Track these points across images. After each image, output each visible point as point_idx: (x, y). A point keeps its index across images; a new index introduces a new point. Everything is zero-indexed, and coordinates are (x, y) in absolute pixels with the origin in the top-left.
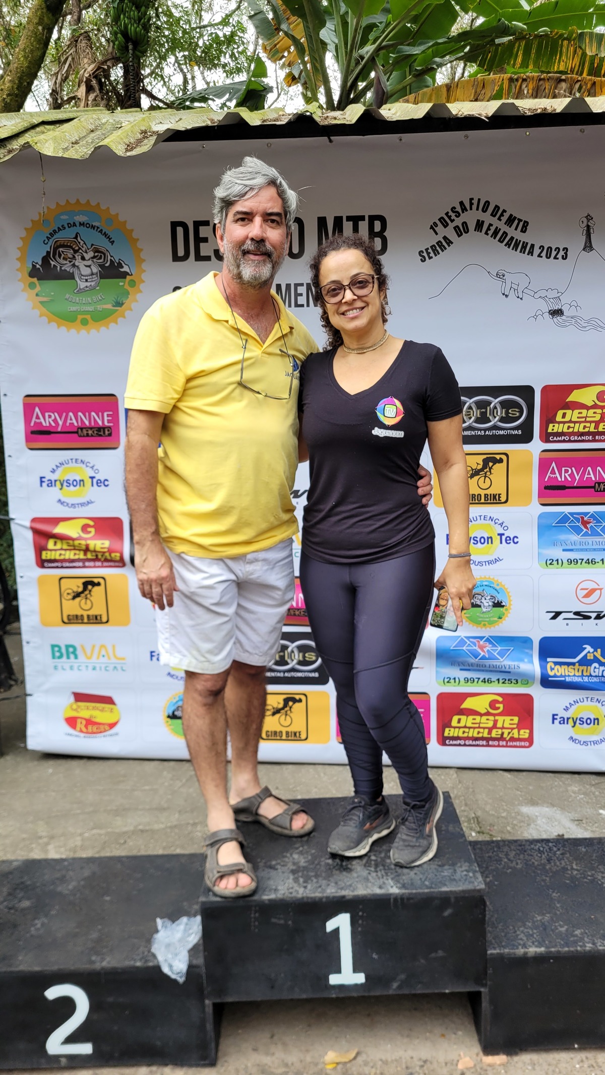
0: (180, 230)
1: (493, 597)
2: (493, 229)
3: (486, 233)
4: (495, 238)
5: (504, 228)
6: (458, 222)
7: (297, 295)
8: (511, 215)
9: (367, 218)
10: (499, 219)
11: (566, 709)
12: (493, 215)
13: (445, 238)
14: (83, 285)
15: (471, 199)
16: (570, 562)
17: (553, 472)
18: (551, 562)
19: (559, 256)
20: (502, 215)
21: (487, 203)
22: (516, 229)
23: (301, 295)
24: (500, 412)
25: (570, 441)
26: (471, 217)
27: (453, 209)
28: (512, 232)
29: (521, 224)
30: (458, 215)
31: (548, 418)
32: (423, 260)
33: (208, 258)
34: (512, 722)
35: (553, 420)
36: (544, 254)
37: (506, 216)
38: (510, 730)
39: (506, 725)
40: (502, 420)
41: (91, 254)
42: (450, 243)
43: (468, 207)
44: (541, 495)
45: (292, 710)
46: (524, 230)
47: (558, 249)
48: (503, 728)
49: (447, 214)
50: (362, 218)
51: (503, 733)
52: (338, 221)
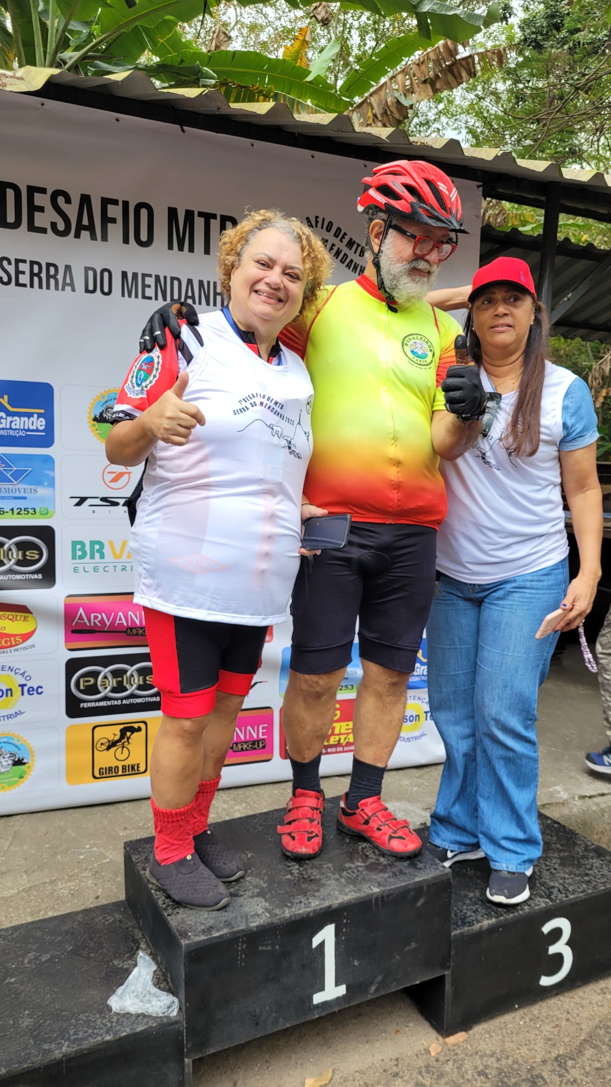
0: (9, 192)
2: (335, 249)
4: (337, 258)
5: (345, 250)
7: (145, 286)
8: (351, 239)
9: (218, 217)
10: (341, 240)
12: (336, 235)
15: (317, 217)
20: (343, 237)
21: (331, 224)
22: (355, 253)
23: (149, 286)
28: (352, 255)
29: (360, 249)
33: (43, 231)
34: (348, 727)
37: (347, 238)
38: (346, 736)
39: (343, 731)
45: (130, 740)
46: (362, 255)
48: (340, 734)
51: (340, 739)
52: (189, 215)
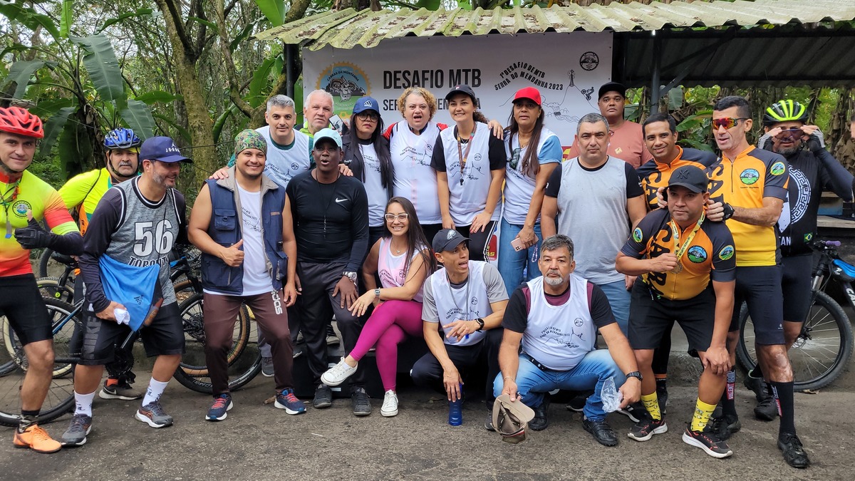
0: (388, 75)
2: (528, 76)
3: (526, 78)
4: (529, 80)
5: (534, 76)
6: (513, 73)
8: (537, 70)
10: (531, 72)
12: (529, 70)
13: (507, 79)
14: (343, 98)
15: (519, 63)
19: (559, 88)
21: (526, 64)
22: (539, 76)
26: (519, 71)
27: (511, 67)
29: (541, 73)
30: (513, 69)
32: (497, 89)
36: (552, 87)
41: (348, 85)
42: (509, 82)
43: (517, 66)
46: (543, 77)
47: (558, 85)
49: (508, 69)
50: (470, 70)
52: (459, 72)
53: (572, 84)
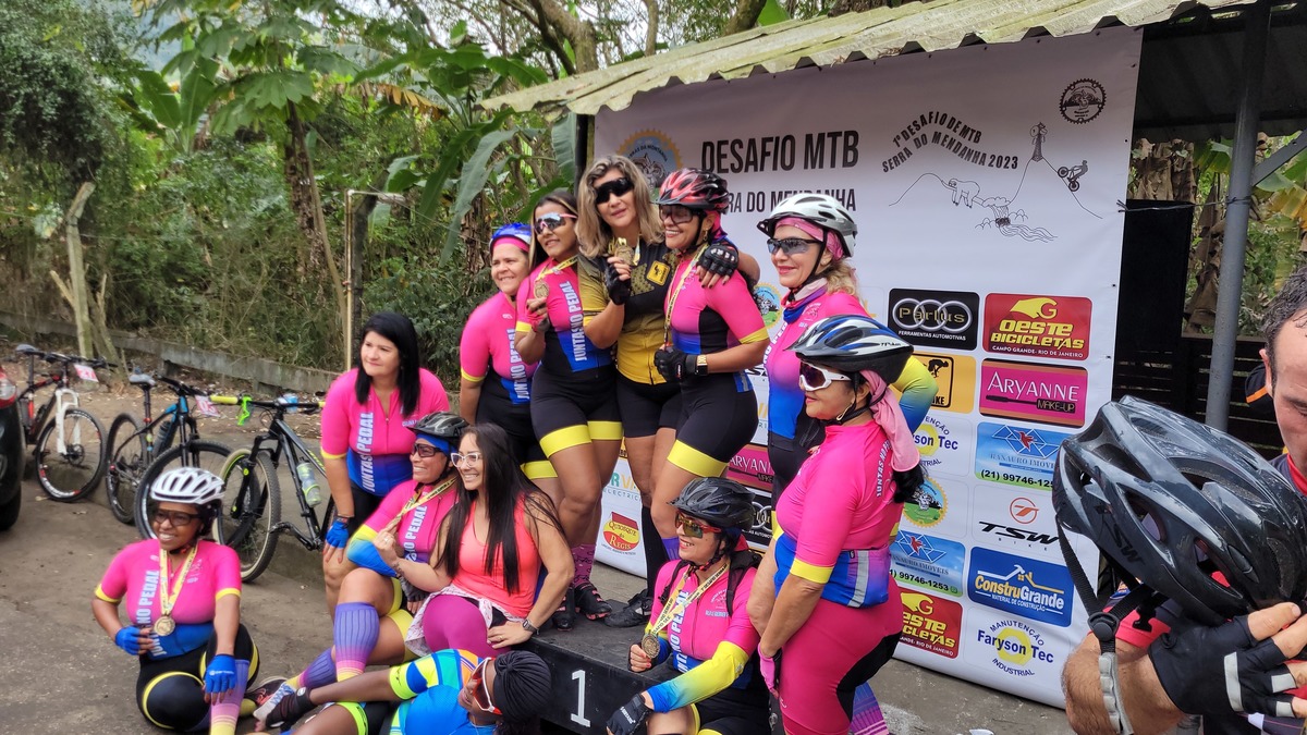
0: (708, 148)
1: (930, 497)
2: (948, 140)
3: (943, 144)
4: (950, 149)
5: (959, 139)
6: (918, 134)
8: (966, 127)
9: (843, 134)
10: (955, 131)
11: (993, 628)
12: (950, 127)
13: (905, 149)
15: (931, 113)
16: (1006, 477)
17: (996, 382)
18: (986, 474)
19: (1010, 165)
20: (957, 126)
21: (945, 116)
22: (970, 140)
24: (946, 317)
25: (1012, 352)
26: (929, 130)
27: (914, 123)
29: (974, 134)
30: (918, 128)
31: (992, 327)
32: (886, 171)
33: (726, 171)
34: (941, 628)
35: (997, 330)
36: (994, 163)
37: (961, 127)
38: (937, 635)
39: (934, 629)
40: (948, 324)
41: (653, 169)
42: (909, 154)
43: (928, 121)
44: (982, 404)
46: (977, 141)
47: (1008, 158)
48: (930, 631)
49: (909, 128)
51: (930, 636)
52: (821, 137)
53: (1037, 156)
